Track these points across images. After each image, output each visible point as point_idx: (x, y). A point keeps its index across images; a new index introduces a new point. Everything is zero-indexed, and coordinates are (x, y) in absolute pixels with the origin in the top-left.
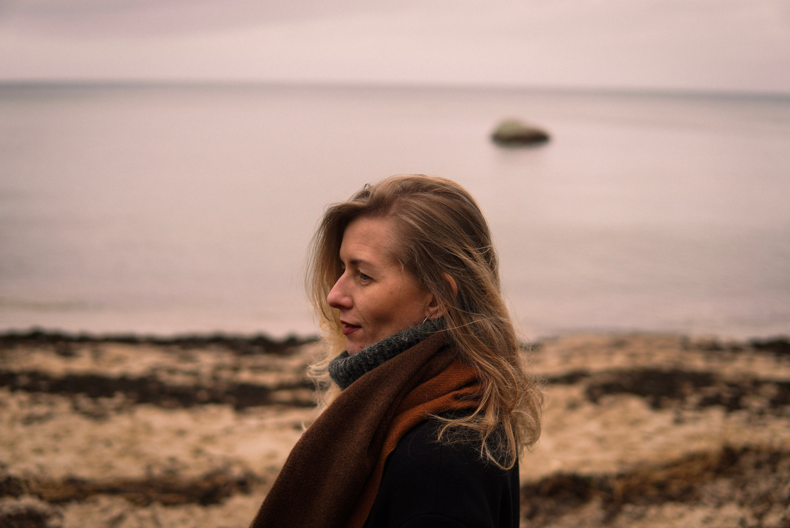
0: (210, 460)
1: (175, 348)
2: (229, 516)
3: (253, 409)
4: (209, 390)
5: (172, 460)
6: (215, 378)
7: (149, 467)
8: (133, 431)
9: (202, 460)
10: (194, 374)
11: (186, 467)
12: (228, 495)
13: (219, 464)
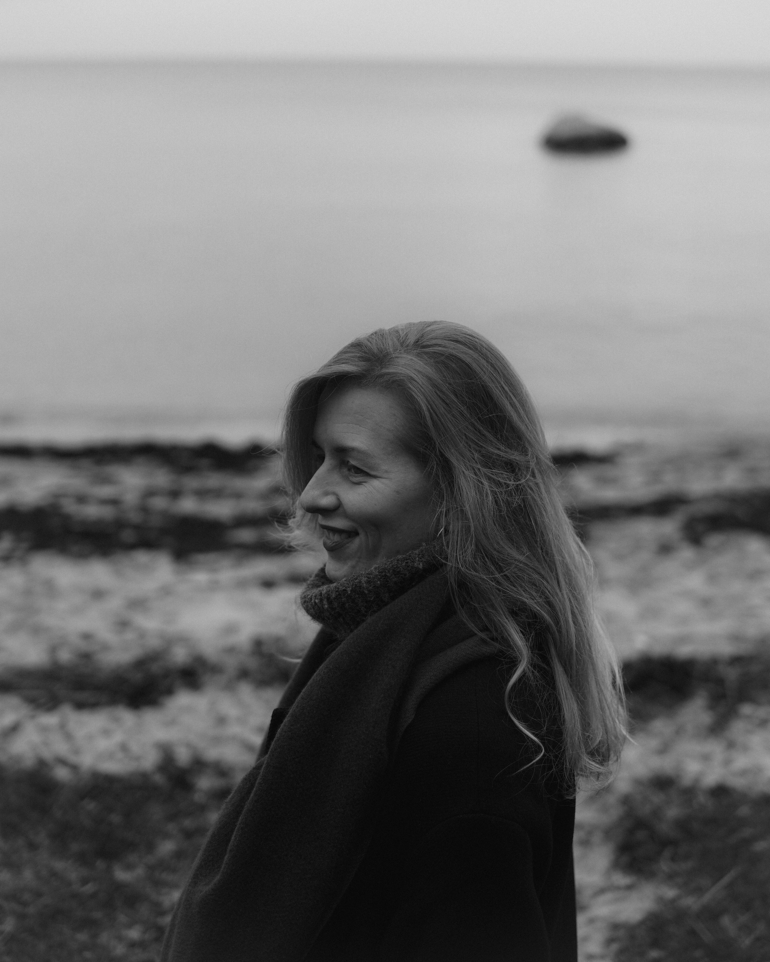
0: (142, 634)
1: (86, 463)
2: (172, 723)
3: (201, 557)
4: (137, 527)
5: (87, 636)
6: (144, 509)
7: (53, 649)
8: (28, 592)
9: (130, 636)
10: (114, 502)
11: (106, 647)
12: (169, 692)
13: (154, 643)
